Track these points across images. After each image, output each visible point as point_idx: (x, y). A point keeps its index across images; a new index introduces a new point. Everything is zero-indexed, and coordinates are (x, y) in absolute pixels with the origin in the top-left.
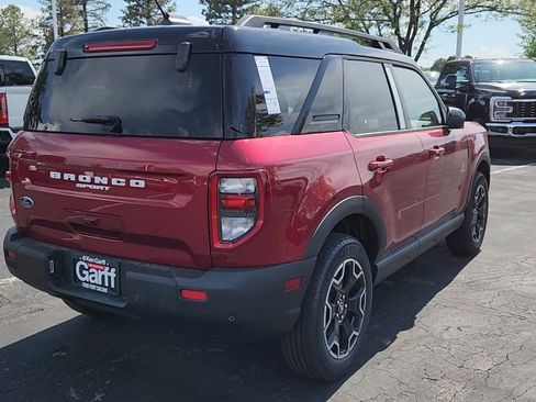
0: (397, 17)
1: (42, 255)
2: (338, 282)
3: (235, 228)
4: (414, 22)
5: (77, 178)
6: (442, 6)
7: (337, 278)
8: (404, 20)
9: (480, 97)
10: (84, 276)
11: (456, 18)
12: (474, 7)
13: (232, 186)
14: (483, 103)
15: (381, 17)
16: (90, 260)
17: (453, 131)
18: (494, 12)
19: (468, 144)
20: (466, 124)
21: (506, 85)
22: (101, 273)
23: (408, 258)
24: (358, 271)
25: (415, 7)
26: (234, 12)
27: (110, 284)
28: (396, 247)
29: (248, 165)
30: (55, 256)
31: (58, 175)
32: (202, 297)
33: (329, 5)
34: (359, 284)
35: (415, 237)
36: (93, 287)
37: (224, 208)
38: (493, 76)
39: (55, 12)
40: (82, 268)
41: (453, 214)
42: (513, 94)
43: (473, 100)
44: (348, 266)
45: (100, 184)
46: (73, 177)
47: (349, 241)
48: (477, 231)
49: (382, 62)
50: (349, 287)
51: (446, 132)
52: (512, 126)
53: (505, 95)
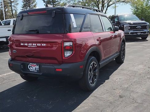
0: (98, 5)
1: (20, 64)
2: (91, 67)
3: (68, 54)
4: (103, 6)
5: (28, 45)
6: (110, 1)
7: (91, 66)
8: (100, 5)
9: (121, 25)
10: (30, 68)
11: (114, 5)
12: (119, 2)
13: (67, 44)
14: (122, 26)
15: (94, 5)
16: (32, 64)
17: (116, 32)
18: (124, 3)
19: (119, 36)
20: (119, 30)
21: (128, 22)
22: (35, 67)
23: (107, 62)
24: (96, 65)
25: (103, 2)
26: (53, 4)
27: (37, 69)
28: (104, 60)
29: (71, 39)
30: (22, 64)
31: (23, 44)
32: (61, 70)
33: (80, 2)
34: (96, 68)
35: (108, 58)
36: (33, 71)
37: (65, 49)
38: (124, 20)
39: (3, 6)
40: (30, 66)
41: (117, 53)
42: (130, 24)
43: (120, 26)
44: (93, 63)
45: (34, 46)
46: (27, 44)
47: (93, 57)
48: (123, 57)
49: (98, 15)
50: (94, 69)
51: (114, 32)
52: (130, 32)
53: (128, 24)
